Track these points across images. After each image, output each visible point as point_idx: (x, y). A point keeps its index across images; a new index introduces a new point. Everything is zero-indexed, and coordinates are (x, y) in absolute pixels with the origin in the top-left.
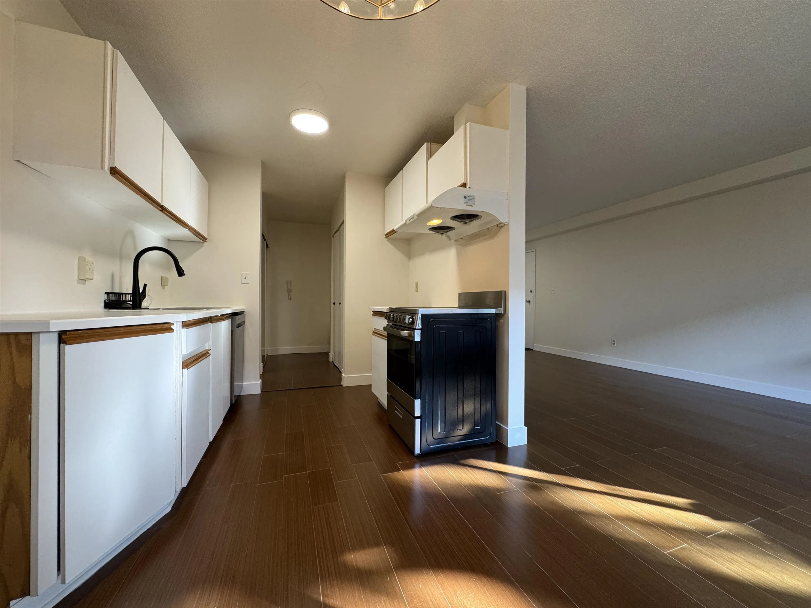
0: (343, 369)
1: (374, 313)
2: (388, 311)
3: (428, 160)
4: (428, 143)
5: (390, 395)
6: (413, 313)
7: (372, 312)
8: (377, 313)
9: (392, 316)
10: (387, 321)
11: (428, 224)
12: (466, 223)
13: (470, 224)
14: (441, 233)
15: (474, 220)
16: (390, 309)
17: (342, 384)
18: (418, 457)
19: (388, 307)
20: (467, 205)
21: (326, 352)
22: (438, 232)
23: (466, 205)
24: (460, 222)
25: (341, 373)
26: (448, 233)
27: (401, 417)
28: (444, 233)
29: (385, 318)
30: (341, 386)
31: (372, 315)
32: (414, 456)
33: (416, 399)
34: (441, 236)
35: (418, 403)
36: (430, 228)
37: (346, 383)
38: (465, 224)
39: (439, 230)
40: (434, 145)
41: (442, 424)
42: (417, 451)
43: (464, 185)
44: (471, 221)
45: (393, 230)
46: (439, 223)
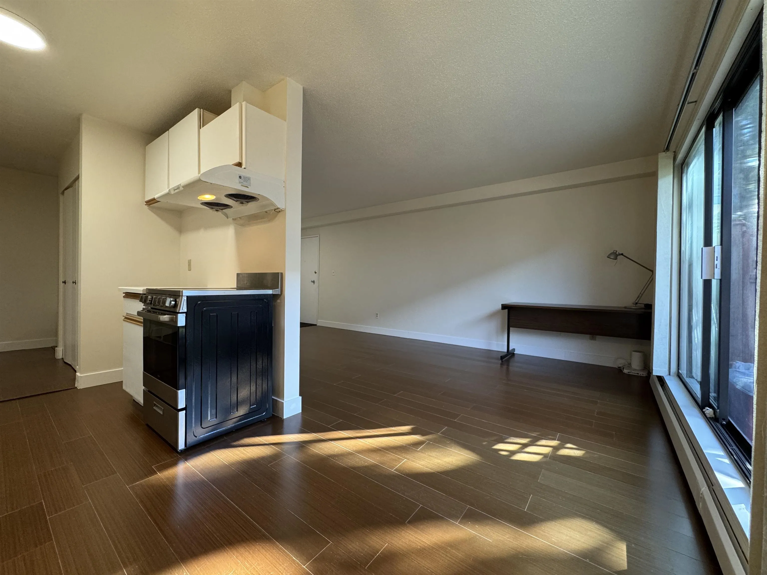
0: (77, 367)
1: (126, 294)
2: (145, 293)
3: (200, 128)
4: (200, 109)
5: (148, 390)
6: (176, 295)
7: (124, 293)
8: (129, 295)
9: (150, 298)
10: (143, 304)
11: (198, 198)
12: (242, 203)
13: (247, 205)
14: (216, 209)
15: (252, 201)
16: (147, 290)
17: (76, 386)
18: (183, 451)
19: (145, 288)
20: (242, 186)
21: (52, 347)
22: (212, 208)
23: (240, 185)
24: (236, 201)
25: (75, 371)
26: (224, 210)
27: (161, 413)
28: (220, 210)
29: (140, 301)
30: (75, 389)
31: (124, 297)
32: (178, 452)
33: (179, 390)
34: (216, 212)
35: (182, 394)
36: (202, 203)
37: (81, 384)
38: (241, 205)
39: (214, 205)
40: (208, 114)
41: (213, 411)
42: (181, 446)
43: (239, 165)
44: (248, 202)
45: (154, 199)
46: (213, 199)
